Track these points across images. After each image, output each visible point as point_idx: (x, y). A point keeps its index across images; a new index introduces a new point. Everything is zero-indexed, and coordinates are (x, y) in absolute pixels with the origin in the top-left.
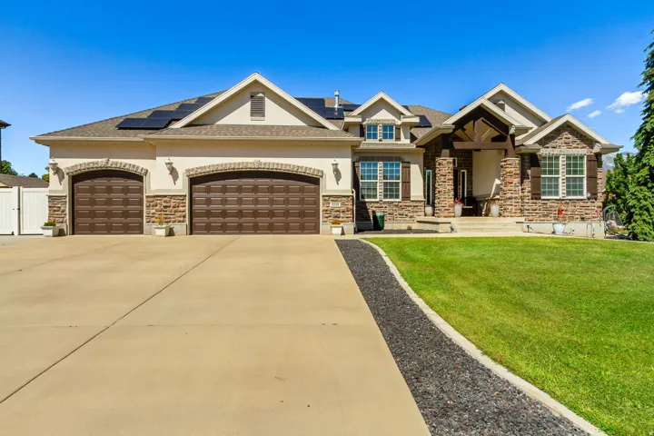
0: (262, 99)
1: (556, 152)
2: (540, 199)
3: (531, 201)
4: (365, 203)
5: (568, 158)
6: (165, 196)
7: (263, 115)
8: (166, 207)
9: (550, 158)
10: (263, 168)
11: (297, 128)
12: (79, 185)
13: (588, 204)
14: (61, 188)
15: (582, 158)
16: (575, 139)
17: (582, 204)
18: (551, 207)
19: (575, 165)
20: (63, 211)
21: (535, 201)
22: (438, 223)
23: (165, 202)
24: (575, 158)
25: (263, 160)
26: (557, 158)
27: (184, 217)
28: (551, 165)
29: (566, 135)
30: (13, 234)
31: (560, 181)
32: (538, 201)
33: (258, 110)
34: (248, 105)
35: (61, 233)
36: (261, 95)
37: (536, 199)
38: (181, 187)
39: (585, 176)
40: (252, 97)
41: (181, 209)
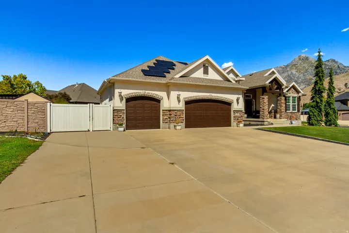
0: (208, 66)
1: (290, 95)
2: (287, 112)
6: (175, 110)
7: (208, 74)
8: (175, 115)
9: (289, 97)
10: (214, 98)
11: (220, 81)
14: (121, 105)
15: (296, 97)
16: (295, 91)
17: (296, 114)
18: (289, 115)
19: (294, 100)
20: (123, 118)
22: (264, 121)
23: (176, 113)
24: (294, 97)
27: (183, 120)
28: (288, 100)
29: (293, 89)
30: (88, 131)
31: (291, 106)
33: (206, 72)
34: (202, 69)
36: (207, 65)
38: (182, 106)
39: (297, 104)
40: (204, 66)
41: (182, 116)
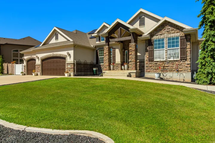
1: (162, 37)
2: (153, 61)
3: (149, 62)
4: (100, 65)
5: (169, 39)
7: (58, 39)
9: (159, 40)
12: (29, 62)
13: (181, 63)
15: (177, 38)
16: (173, 29)
17: (177, 63)
18: (159, 65)
19: (173, 42)
21: (151, 62)
24: (173, 39)
25: (54, 53)
26: (163, 40)
27: (40, 70)
28: (159, 44)
29: (168, 27)
31: (165, 51)
32: (152, 62)
34: (55, 37)
35: (25, 75)
36: (57, 33)
37: (151, 61)
39: (179, 48)
40: (55, 34)
